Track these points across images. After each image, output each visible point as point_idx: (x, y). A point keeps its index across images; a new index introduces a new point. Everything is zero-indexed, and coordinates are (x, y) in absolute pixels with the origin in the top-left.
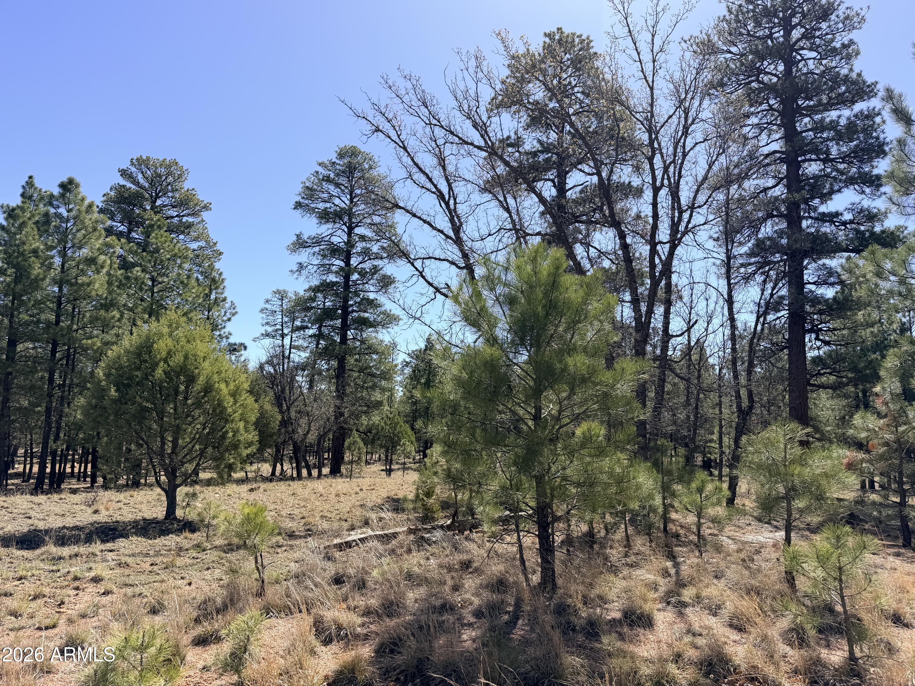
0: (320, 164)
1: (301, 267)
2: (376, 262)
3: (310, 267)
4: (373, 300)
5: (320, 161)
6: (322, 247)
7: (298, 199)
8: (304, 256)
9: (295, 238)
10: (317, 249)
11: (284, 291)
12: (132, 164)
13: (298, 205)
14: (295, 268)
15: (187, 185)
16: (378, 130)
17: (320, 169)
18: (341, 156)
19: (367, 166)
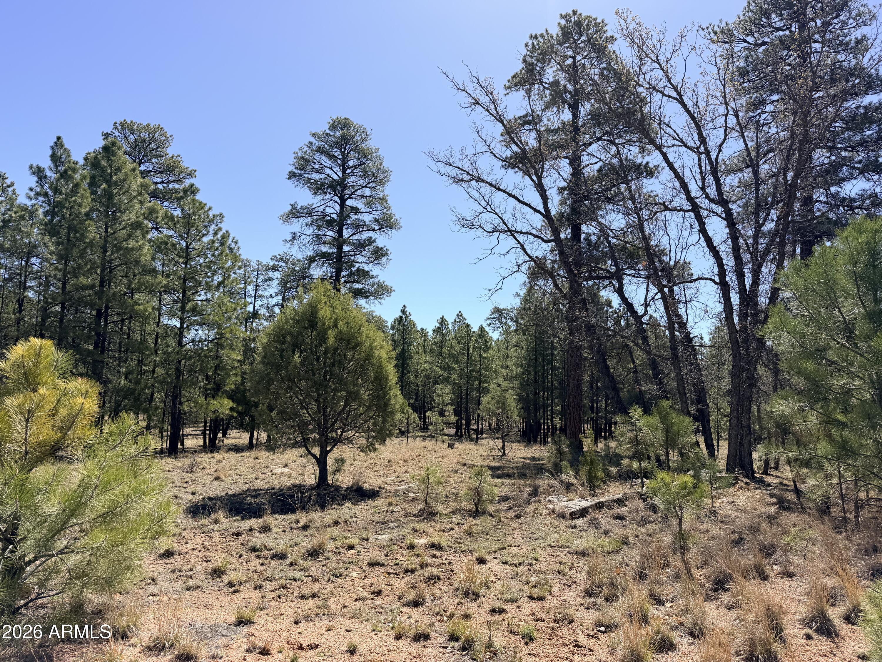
0: (313, 135)
1: (294, 236)
2: (371, 234)
3: (304, 237)
4: (368, 272)
5: (313, 132)
6: (315, 217)
7: (292, 168)
8: (297, 225)
9: (290, 208)
10: (309, 220)
11: (247, 261)
12: (116, 128)
13: (292, 175)
14: (289, 238)
15: (171, 151)
16: (477, 103)
17: (313, 139)
18: (333, 127)
19: (359, 139)
